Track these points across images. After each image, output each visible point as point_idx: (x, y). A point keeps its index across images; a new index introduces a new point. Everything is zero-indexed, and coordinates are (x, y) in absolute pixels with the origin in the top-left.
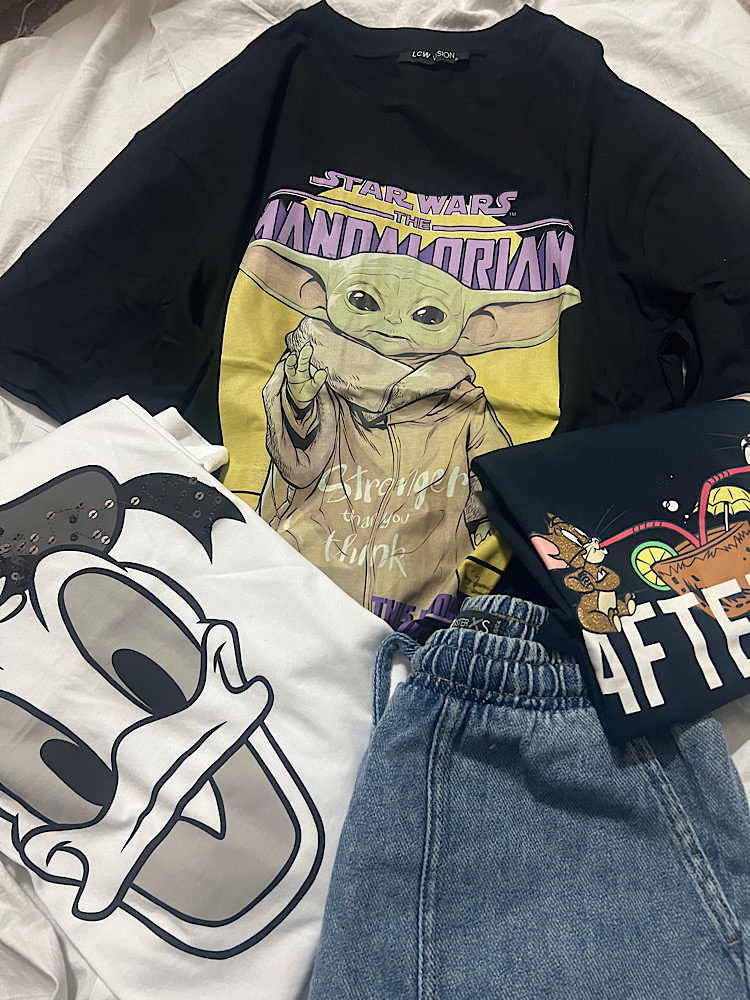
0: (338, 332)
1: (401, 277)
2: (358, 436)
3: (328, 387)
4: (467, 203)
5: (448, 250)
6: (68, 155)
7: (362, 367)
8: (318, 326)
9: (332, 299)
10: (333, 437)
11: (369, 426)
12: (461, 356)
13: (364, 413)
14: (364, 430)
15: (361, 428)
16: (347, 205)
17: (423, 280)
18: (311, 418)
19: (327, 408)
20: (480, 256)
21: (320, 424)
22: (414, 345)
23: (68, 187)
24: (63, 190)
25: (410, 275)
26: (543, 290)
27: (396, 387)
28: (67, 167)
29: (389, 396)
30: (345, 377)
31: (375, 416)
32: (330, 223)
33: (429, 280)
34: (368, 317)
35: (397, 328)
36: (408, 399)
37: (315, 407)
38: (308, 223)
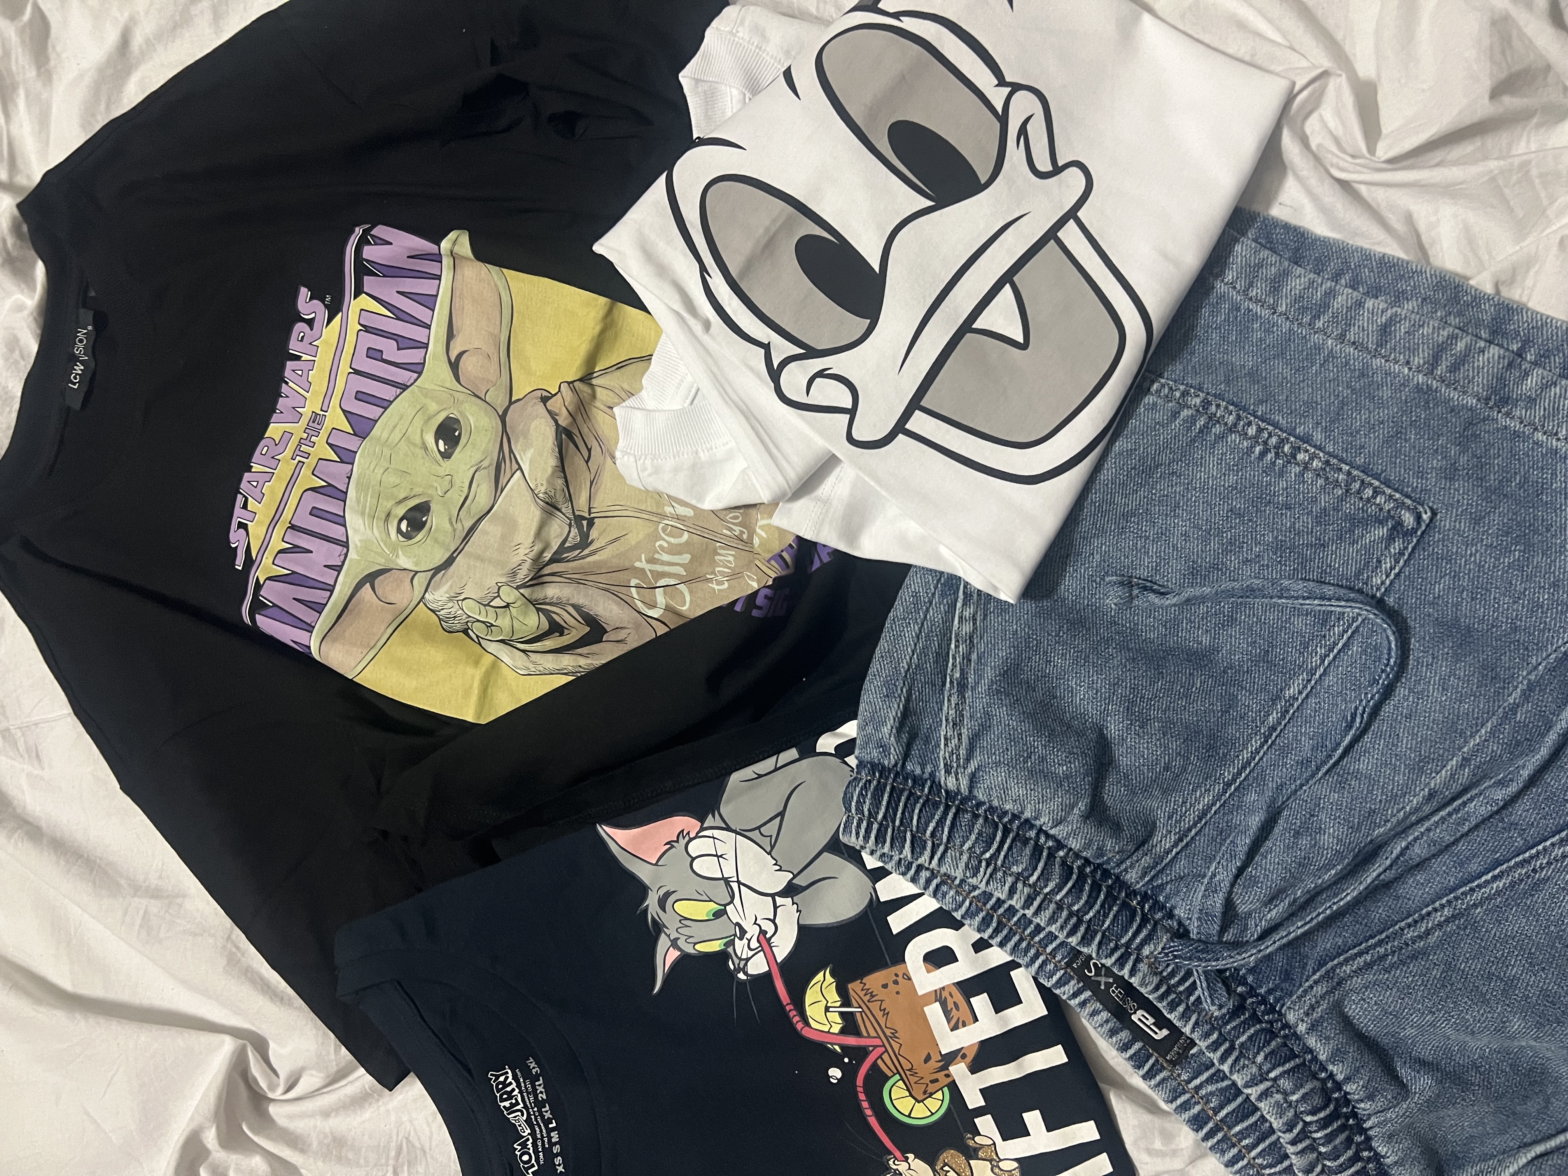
0: (449, 562)
1: (386, 465)
2: (596, 558)
3: (524, 586)
4: (298, 358)
5: (360, 396)
6: (137, 889)
7: (503, 537)
8: (436, 588)
9: (404, 562)
10: (591, 591)
11: (585, 542)
12: (511, 403)
13: (567, 545)
14: (591, 548)
15: (586, 552)
16: (274, 522)
17: (397, 435)
18: (563, 616)
19: (552, 591)
20: (378, 355)
21: (573, 606)
22: (485, 463)
23: (184, 896)
24: (188, 905)
25: (387, 453)
26: (439, 278)
27: (541, 495)
28: (156, 894)
29: (551, 507)
30: (515, 560)
31: (574, 531)
32: (296, 549)
33: (397, 430)
34: (437, 519)
35: (457, 482)
36: (560, 482)
37: (548, 607)
38: (292, 579)
